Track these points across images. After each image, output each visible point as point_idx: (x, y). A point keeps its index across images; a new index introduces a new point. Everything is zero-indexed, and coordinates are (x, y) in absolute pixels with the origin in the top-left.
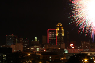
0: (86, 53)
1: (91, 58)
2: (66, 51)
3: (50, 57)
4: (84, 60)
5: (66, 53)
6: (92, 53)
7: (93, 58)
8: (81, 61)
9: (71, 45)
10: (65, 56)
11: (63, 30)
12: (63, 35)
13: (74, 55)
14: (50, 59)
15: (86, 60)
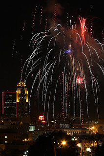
0: (65, 130)
1: (73, 139)
2: (32, 127)
3: (6, 137)
4: (60, 143)
5: (32, 130)
6: (73, 130)
7: (76, 139)
8: (56, 143)
9: (41, 118)
10: (30, 135)
11: (27, 92)
12: (27, 101)
13: (44, 134)
14: (6, 139)
15: (64, 143)
